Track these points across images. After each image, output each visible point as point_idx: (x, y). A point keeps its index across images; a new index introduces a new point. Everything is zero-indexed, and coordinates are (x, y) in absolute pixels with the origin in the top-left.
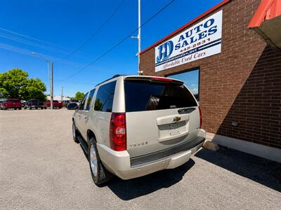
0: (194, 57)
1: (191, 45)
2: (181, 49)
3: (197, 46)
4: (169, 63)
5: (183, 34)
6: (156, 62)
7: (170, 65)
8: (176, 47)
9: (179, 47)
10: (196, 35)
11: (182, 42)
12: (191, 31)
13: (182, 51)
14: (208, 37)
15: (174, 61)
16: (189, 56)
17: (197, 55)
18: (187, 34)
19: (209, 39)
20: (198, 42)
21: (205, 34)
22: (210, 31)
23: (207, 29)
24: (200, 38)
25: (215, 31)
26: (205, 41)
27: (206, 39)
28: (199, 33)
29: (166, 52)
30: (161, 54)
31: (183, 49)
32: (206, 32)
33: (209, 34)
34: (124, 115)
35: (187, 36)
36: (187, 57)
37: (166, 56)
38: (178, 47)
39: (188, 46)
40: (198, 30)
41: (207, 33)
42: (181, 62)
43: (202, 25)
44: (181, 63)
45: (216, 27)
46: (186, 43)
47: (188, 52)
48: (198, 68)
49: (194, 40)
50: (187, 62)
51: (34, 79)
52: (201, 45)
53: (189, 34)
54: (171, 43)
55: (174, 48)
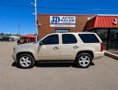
3: (69, 23)
5: (64, 17)
6: (51, 23)
10: (68, 20)
12: (67, 17)
13: (63, 22)
15: (60, 25)
17: (69, 26)
19: (72, 22)
29: (56, 20)
43: (70, 17)
45: (74, 20)
46: (65, 20)
47: (66, 24)
48: (69, 30)
50: (65, 27)
54: (59, 18)
55: (60, 20)
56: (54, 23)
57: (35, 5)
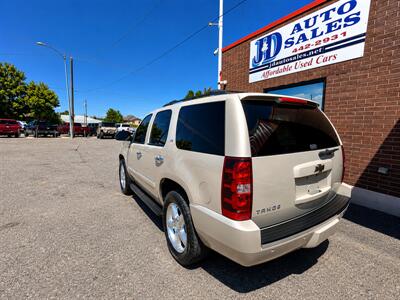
0: (316, 62)
1: (312, 42)
2: (295, 46)
3: (323, 44)
4: (272, 70)
5: (301, 21)
6: (251, 67)
7: (274, 73)
8: (287, 42)
9: (292, 43)
10: (322, 26)
11: (297, 35)
12: (315, 18)
13: (296, 50)
14: (343, 30)
15: (282, 67)
16: (309, 60)
17: (321, 60)
18: (307, 22)
19: (344, 34)
20: (325, 36)
21: (338, 24)
22: (347, 20)
23: (344, 17)
24: (329, 30)
25: (357, 20)
26: (336, 37)
27: (339, 32)
28: (329, 21)
29: (269, 51)
30: (260, 54)
31: (298, 46)
32: (340, 21)
33: (345, 26)
34: (248, 161)
35: (307, 26)
36: (304, 61)
37: (268, 56)
38: (290, 43)
39: (306, 43)
40: (327, 18)
41: (343, 23)
42: (294, 68)
43: (334, 10)
44: (293, 71)
45: (358, 13)
46: (303, 37)
47: (307, 52)
48: (322, 80)
49: (318, 33)
50: (304, 69)
51: (38, 84)
52: (330, 42)
53: (311, 23)
54: (279, 36)
55: (283, 45)
56: (261, 64)
57: (220, 24)
